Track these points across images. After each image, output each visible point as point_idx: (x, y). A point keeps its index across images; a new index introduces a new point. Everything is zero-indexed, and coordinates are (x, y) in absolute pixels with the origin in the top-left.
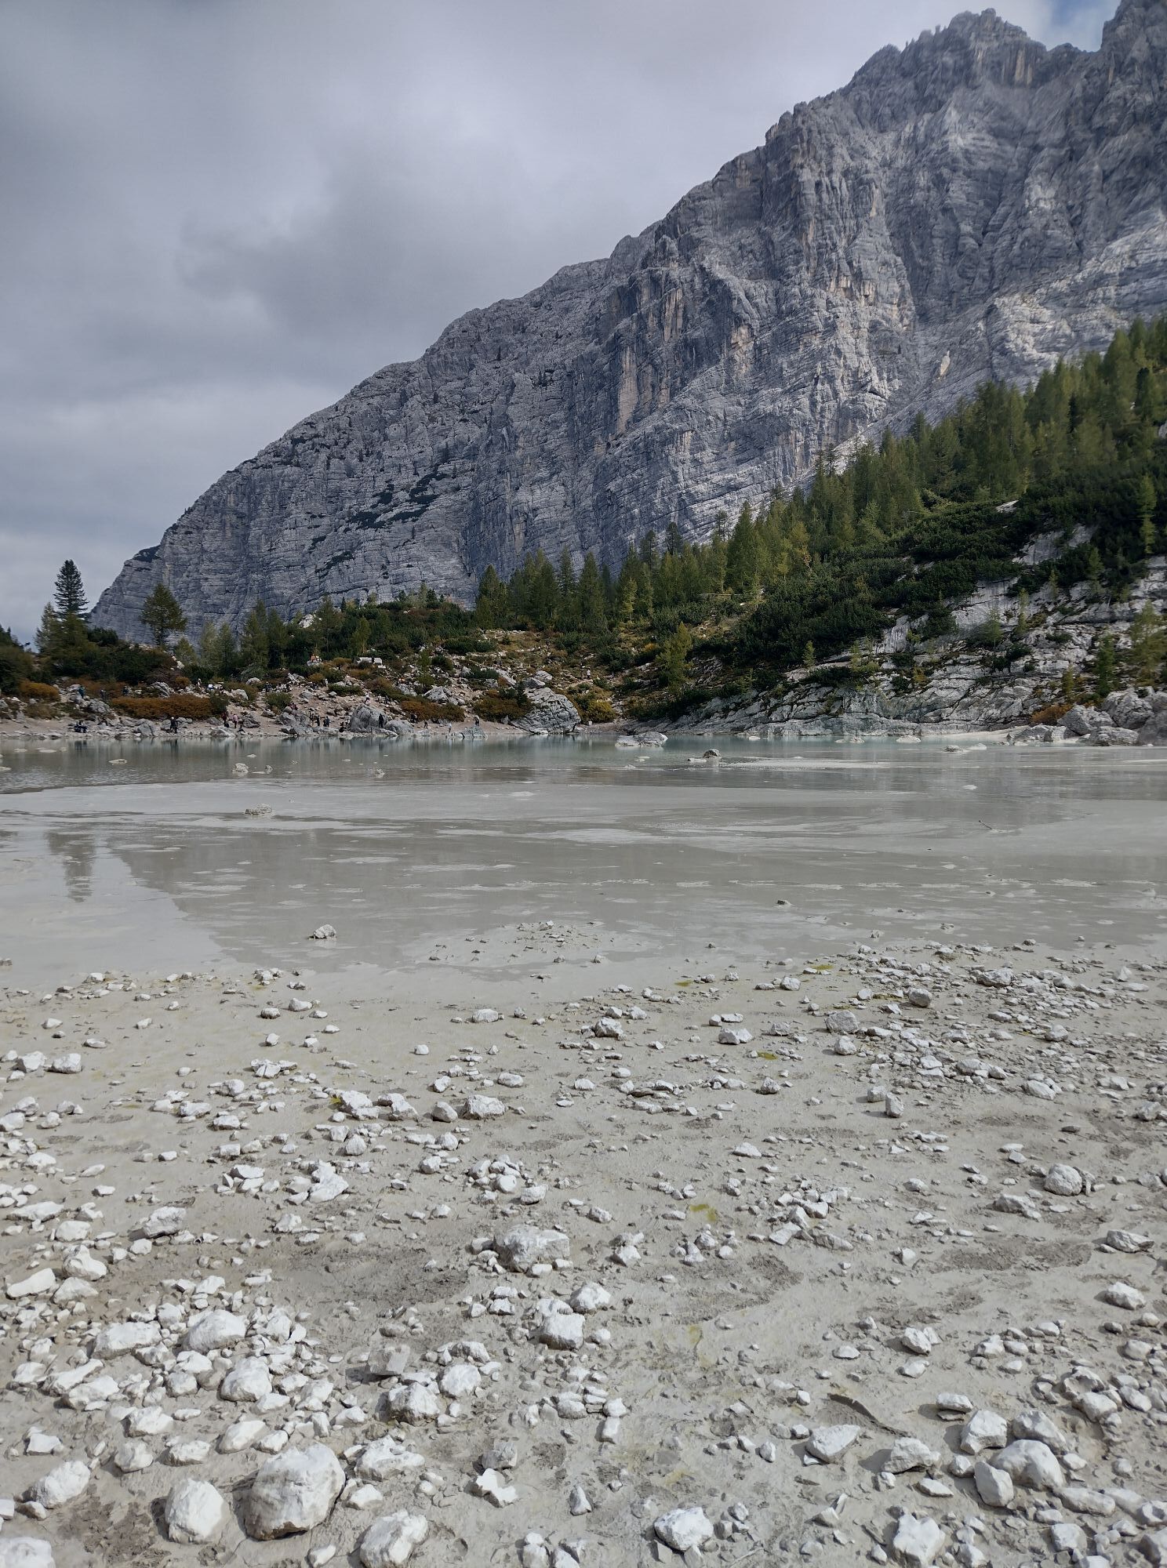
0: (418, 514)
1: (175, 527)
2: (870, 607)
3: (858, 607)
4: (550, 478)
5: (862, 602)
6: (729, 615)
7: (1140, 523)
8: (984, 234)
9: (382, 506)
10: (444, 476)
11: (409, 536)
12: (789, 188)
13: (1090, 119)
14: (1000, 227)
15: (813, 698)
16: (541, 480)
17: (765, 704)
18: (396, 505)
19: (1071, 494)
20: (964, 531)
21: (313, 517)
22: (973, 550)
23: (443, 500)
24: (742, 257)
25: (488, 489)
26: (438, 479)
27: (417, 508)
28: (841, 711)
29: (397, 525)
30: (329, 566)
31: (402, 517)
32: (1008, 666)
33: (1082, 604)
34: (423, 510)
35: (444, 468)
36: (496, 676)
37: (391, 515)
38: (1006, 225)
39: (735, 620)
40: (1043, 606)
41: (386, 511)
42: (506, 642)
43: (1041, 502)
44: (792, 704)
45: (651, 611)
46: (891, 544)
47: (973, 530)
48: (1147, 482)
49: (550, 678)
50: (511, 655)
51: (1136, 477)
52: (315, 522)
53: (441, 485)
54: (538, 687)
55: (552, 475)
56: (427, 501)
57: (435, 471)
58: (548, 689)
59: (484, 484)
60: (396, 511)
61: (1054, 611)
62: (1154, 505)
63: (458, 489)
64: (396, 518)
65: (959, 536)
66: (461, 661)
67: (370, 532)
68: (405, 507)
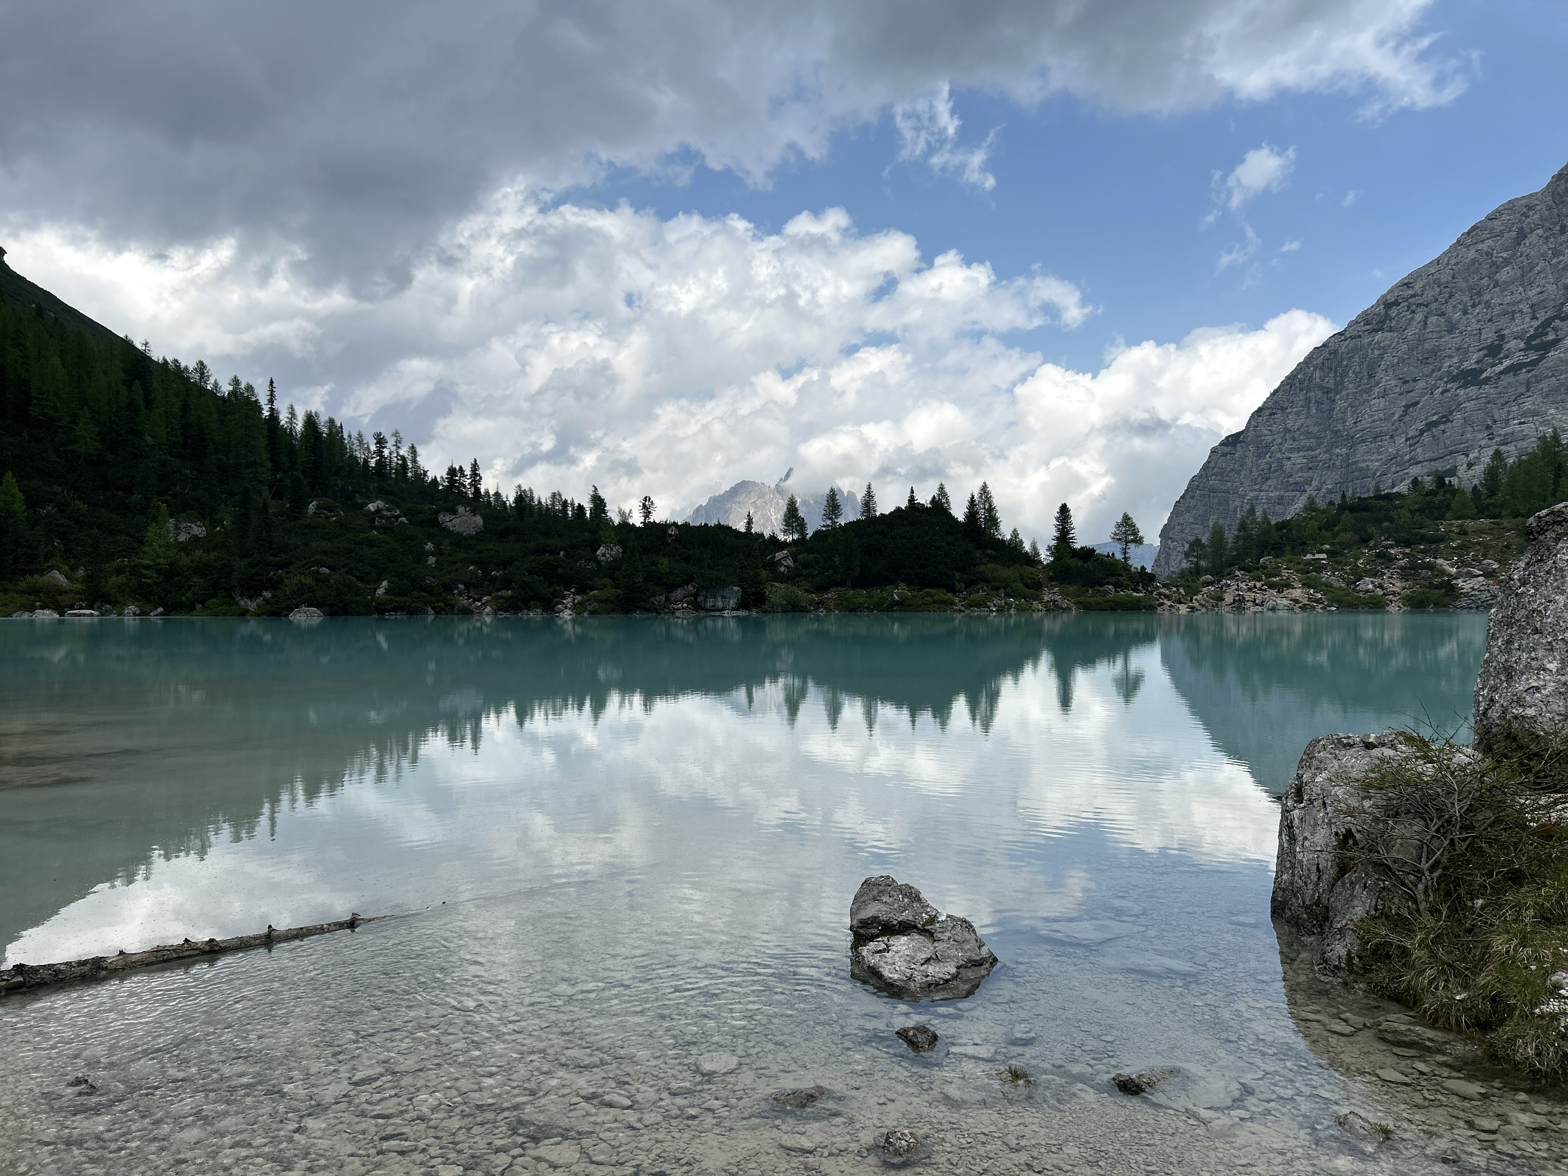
0: (1535, 363)
1: (1260, 410)
9: (1489, 360)
11: (1522, 390)
18: (1506, 357)
21: (1406, 382)
27: (1533, 356)
29: (1507, 379)
30: (1422, 432)
31: (1514, 369)
34: (1542, 358)
36: (1431, 568)
41: (1493, 365)
50: (1463, 546)
52: (1406, 387)
53: (1565, 327)
56: (1547, 347)
57: (1559, 311)
58: (1482, 578)
60: (1507, 363)
64: (1506, 371)
66: (1404, 555)
67: (1473, 391)
68: (1518, 357)
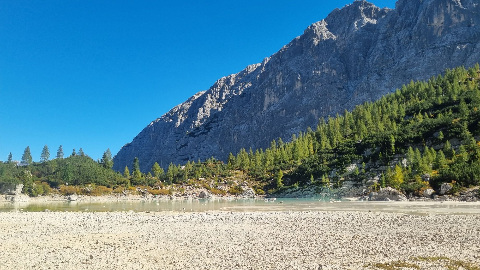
0: (207, 133)
1: (137, 137)
2: (326, 166)
3: (324, 166)
4: (245, 123)
5: (325, 165)
6: (293, 167)
7: (391, 146)
8: (366, 56)
9: (196, 131)
10: (214, 122)
11: (204, 139)
12: (310, 46)
13: (393, 26)
14: (371, 54)
15: (313, 189)
16: (242, 123)
17: (302, 190)
18: (200, 130)
19: (375, 139)
20: (349, 147)
21: (176, 134)
22: (352, 153)
23: (214, 129)
24: (298, 63)
25: (227, 125)
26: (213, 123)
27: (206, 131)
28: (320, 192)
29: (200, 136)
30: (180, 148)
31: (202, 134)
32: (361, 181)
33: (378, 166)
34: (208, 132)
35: (215, 120)
36: (234, 183)
37: (199, 133)
38: (372, 54)
39: (294, 168)
40: (369, 166)
41: (197, 132)
42: (236, 174)
43: (368, 141)
44: (308, 190)
45: (273, 165)
46: (332, 150)
47: (351, 147)
48: (392, 137)
49: (247, 183)
50: (237, 177)
51: (390, 135)
52: (177, 135)
53: (213, 125)
54: (244, 186)
55: (245, 122)
56: (210, 129)
57: (212, 121)
58: (247, 186)
59: (226, 124)
60: (200, 132)
61: (372, 168)
62: (394, 142)
63: (218, 125)
64: (201, 134)
65: (348, 148)
66: (225, 179)
67: (193, 138)
68: (203, 131)
